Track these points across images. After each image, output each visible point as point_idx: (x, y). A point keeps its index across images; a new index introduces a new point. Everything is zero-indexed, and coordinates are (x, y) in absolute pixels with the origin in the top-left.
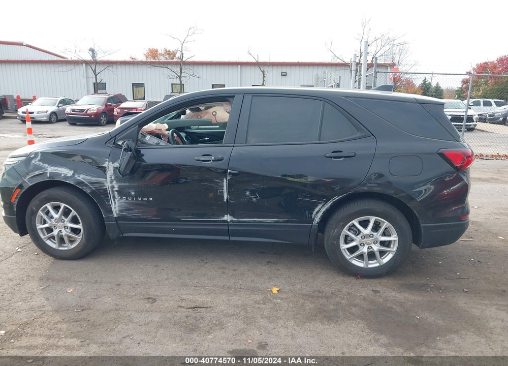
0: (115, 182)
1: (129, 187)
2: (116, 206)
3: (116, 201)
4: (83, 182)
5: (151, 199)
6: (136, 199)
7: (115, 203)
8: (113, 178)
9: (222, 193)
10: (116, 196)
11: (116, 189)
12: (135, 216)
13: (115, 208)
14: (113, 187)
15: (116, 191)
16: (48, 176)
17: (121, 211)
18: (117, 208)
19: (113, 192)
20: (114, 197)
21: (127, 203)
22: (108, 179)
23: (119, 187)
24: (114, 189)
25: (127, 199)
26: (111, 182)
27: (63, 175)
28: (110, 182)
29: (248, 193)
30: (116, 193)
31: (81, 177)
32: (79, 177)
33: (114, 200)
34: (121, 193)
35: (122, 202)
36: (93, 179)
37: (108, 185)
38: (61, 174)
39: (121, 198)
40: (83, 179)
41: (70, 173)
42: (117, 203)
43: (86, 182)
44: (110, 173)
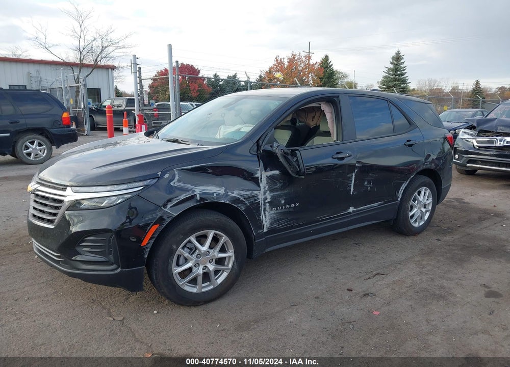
0: (268, 192)
1: (280, 196)
2: (267, 219)
3: (267, 213)
4: (238, 199)
5: (298, 204)
6: (285, 207)
7: (265, 216)
8: (266, 189)
9: (350, 186)
10: (268, 209)
11: (269, 200)
12: (284, 226)
13: (266, 222)
14: (266, 199)
15: (268, 202)
16: (199, 198)
17: (271, 224)
18: (268, 222)
19: (265, 204)
20: (265, 209)
21: (278, 213)
22: (262, 190)
23: (272, 198)
24: (267, 201)
25: (277, 210)
26: (265, 194)
27: (215, 195)
28: (263, 194)
29: (366, 183)
30: (268, 204)
31: (236, 194)
32: (233, 193)
33: (265, 213)
34: (273, 203)
35: (272, 214)
36: (247, 193)
37: (261, 197)
38: (212, 194)
39: (271, 210)
40: (238, 195)
41: (222, 191)
42: (267, 216)
43: (242, 198)
44: (264, 183)
